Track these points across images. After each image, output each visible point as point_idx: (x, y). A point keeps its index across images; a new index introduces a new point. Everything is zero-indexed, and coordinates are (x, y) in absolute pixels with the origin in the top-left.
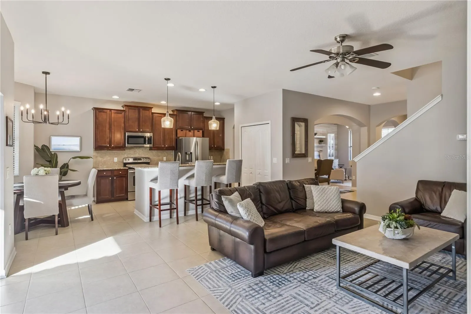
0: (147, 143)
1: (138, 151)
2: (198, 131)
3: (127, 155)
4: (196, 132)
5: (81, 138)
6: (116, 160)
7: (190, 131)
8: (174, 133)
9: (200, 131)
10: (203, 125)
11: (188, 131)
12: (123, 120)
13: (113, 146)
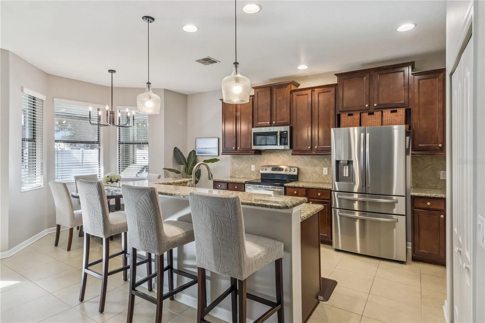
0: (279, 144)
2: (392, 112)
3: (266, 162)
4: (387, 113)
5: (218, 138)
6: (253, 168)
7: (372, 114)
8: (332, 121)
9: (398, 110)
10: (407, 94)
11: (365, 115)
12: (251, 109)
13: (239, 148)
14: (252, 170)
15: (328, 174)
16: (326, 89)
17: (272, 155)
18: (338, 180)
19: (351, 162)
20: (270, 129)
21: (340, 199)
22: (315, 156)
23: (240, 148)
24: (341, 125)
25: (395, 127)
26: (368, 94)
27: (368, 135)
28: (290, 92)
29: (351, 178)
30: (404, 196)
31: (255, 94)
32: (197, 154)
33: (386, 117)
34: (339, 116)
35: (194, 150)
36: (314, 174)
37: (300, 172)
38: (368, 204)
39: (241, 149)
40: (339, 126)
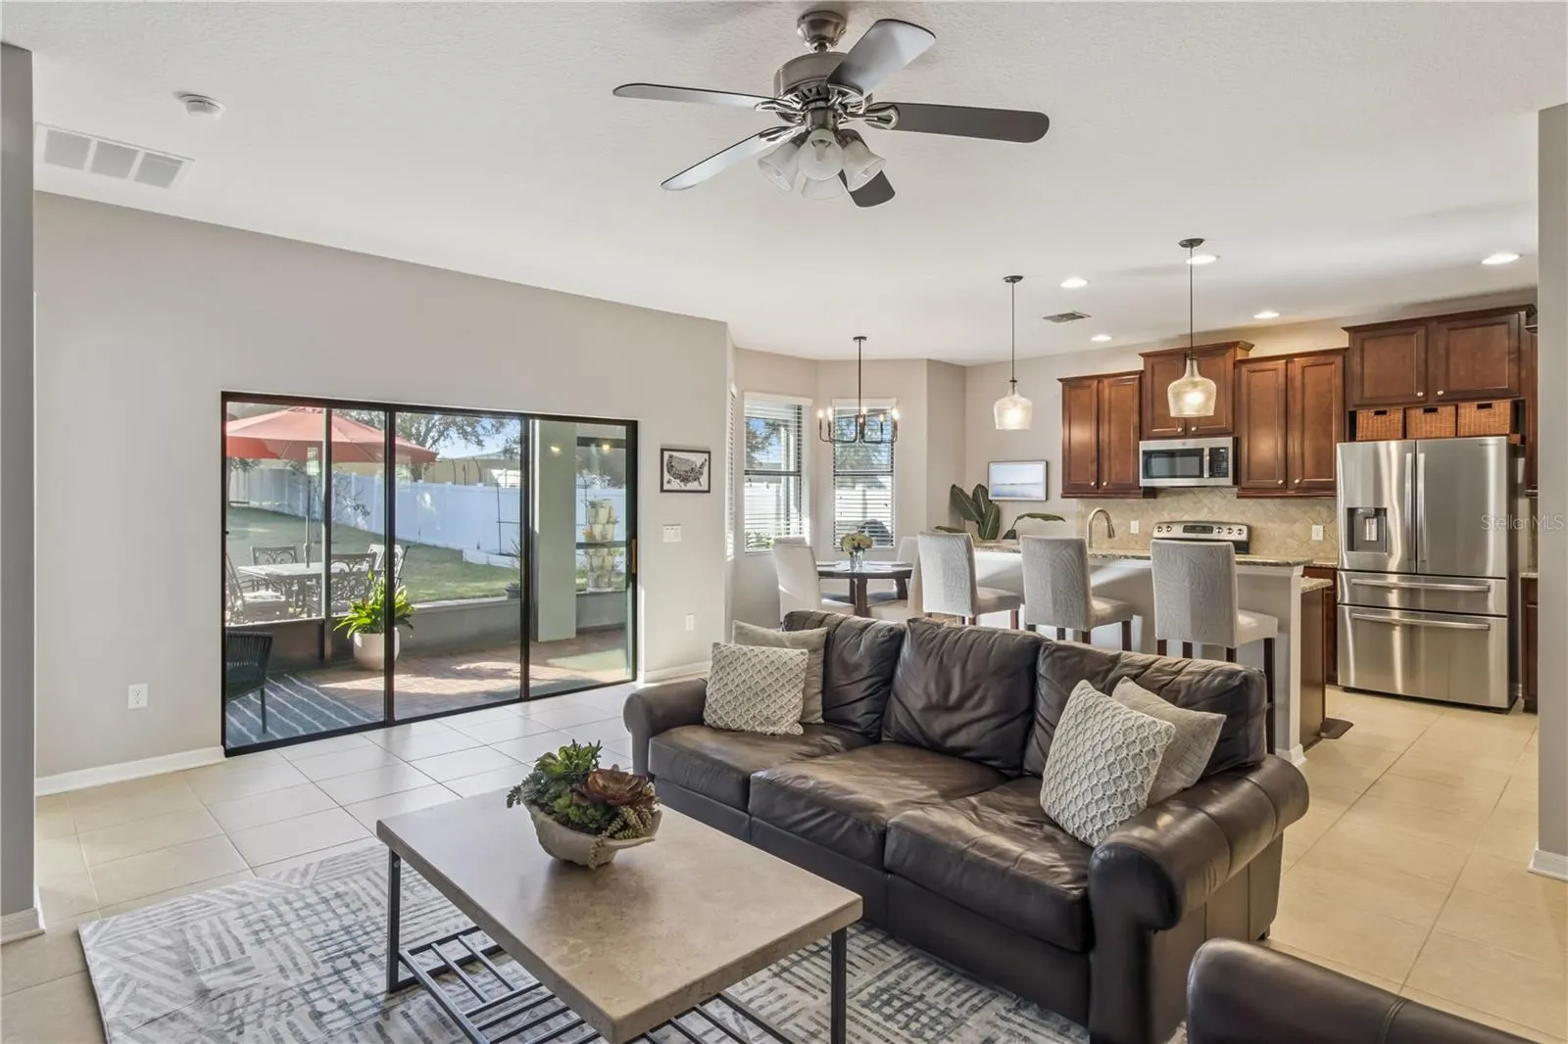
0: (1206, 475)
1: (1206, 501)
2: (1480, 407)
3: (1170, 514)
4: (1469, 412)
5: (1047, 463)
6: (1135, 527)
7: (1433, 410)
8: (1335, 427)
9: (1494, 402)
10: (1516, 370)
11: (1417, 414)
12: (1136, 402)
13: (1105, 484)
14: (1132, 532)
15: (1324, 538)
16: (1322, 359)
17: (1182, 498)
18: (1351, 547)
19: (1383, 513)
20: (1184, 444)
21: (1353, 587)
22: (1293, 500)
23: (1108, 484)
24: (1359, 435)
25: (1491, 441)
26: (1422, 368)
27: (1421, 457)
28: (1234, 364)
29: (1383, 543)
30: (1504, 578)
31: (1145, 366)
32: (990, 498)
33: (1465, 418)
34: (1353, 417)
35: (980, 486)
36: (1289, 540)
37: (1255, 534)
38: (1423, 630)
39: (1110, 487)
40: (1353, 438)
